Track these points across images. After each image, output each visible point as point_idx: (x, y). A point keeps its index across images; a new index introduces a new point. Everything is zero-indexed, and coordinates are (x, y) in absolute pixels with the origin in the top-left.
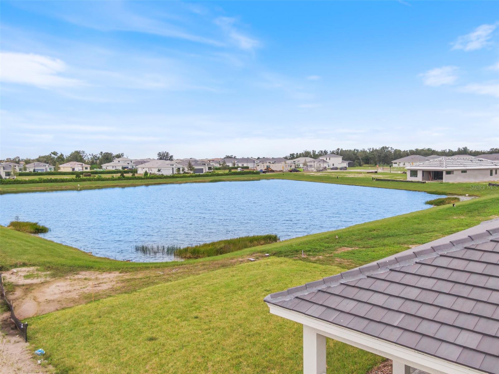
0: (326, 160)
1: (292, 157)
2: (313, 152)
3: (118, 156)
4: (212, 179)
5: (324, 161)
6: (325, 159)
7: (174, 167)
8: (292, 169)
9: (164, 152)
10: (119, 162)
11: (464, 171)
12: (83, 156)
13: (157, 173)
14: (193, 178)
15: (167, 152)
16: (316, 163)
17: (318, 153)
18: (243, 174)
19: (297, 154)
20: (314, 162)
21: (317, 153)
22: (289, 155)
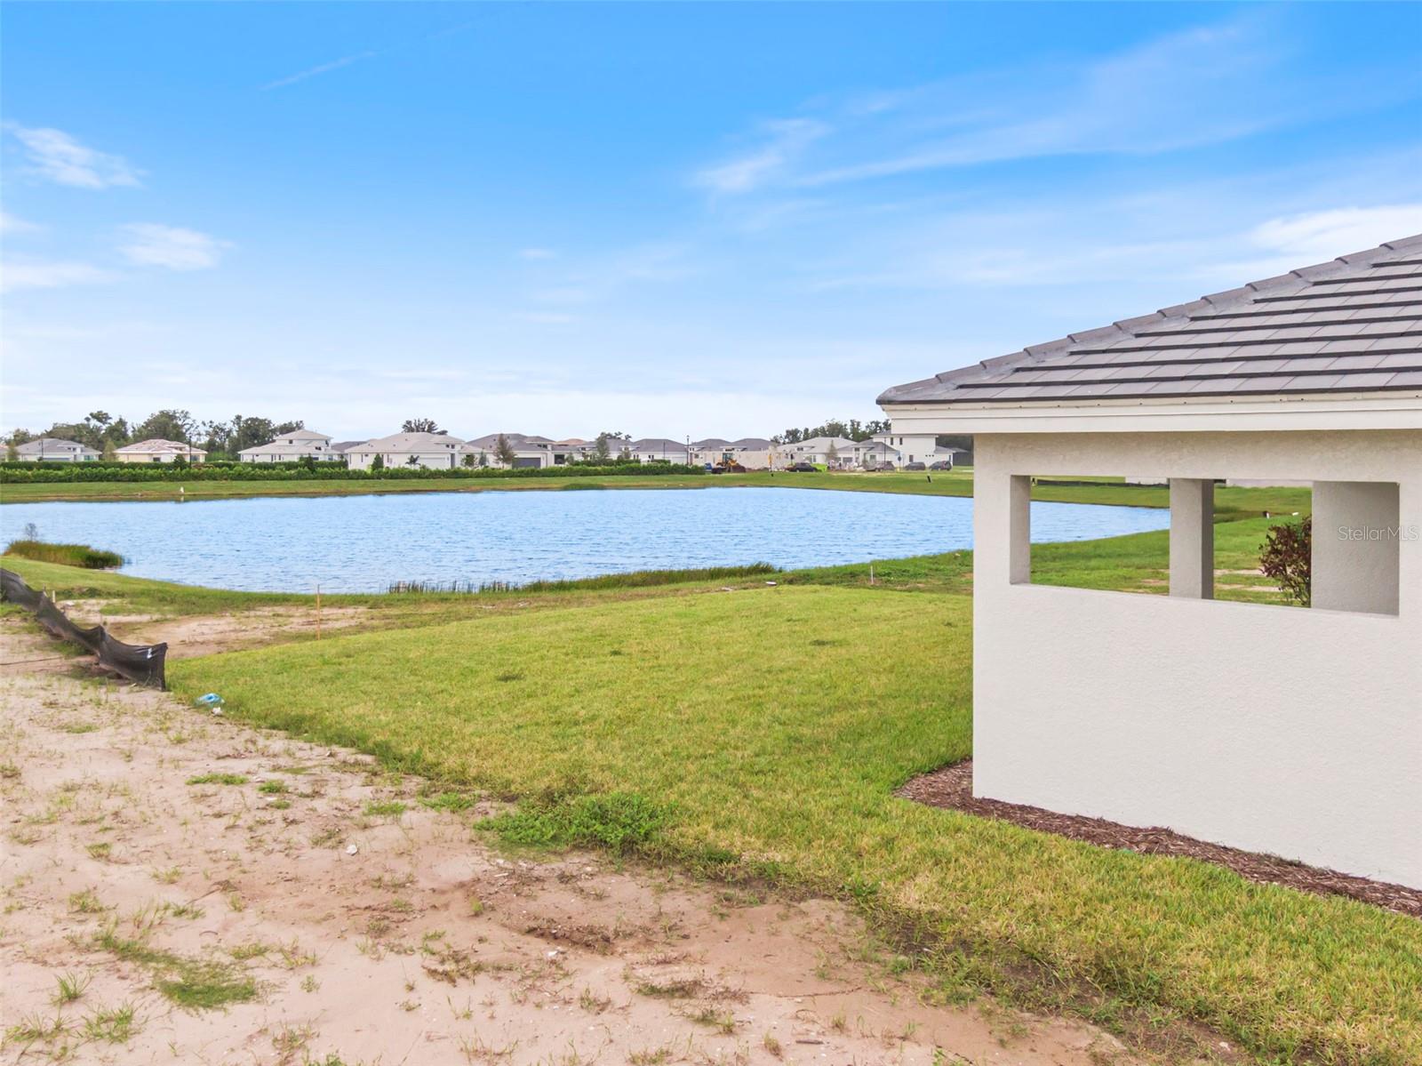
0: (892, 443)
1: (793, 436)
2: (853, 425)
3: (286, 429)
4: (569, 483)
5: (886, 448)
6: (888, 443)
7: (455, 451)
8: (797, 464)
9: (422, 420)
10: (291, 442)
12: (182, 426)
13: (407, 466)
14: (514, 480)
15: (430, 420)
16: (862, 451)
17: (867, 427)
18: (657, 474)
19: (807, 430)
20: (857, 449)
21: (863, 428)
22: (784, 434)
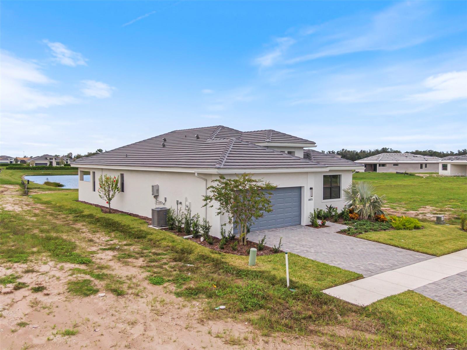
11: (396, 164)
